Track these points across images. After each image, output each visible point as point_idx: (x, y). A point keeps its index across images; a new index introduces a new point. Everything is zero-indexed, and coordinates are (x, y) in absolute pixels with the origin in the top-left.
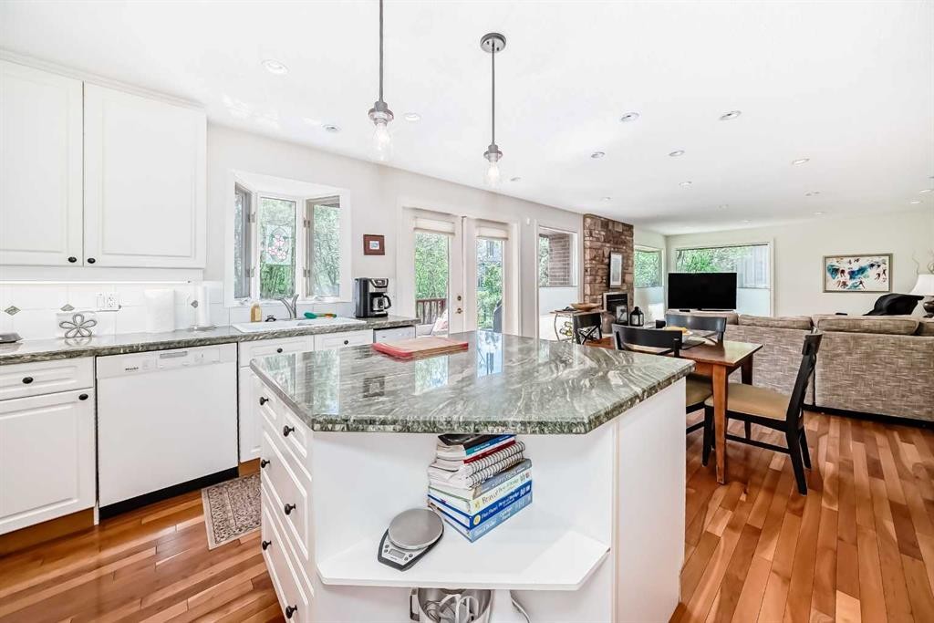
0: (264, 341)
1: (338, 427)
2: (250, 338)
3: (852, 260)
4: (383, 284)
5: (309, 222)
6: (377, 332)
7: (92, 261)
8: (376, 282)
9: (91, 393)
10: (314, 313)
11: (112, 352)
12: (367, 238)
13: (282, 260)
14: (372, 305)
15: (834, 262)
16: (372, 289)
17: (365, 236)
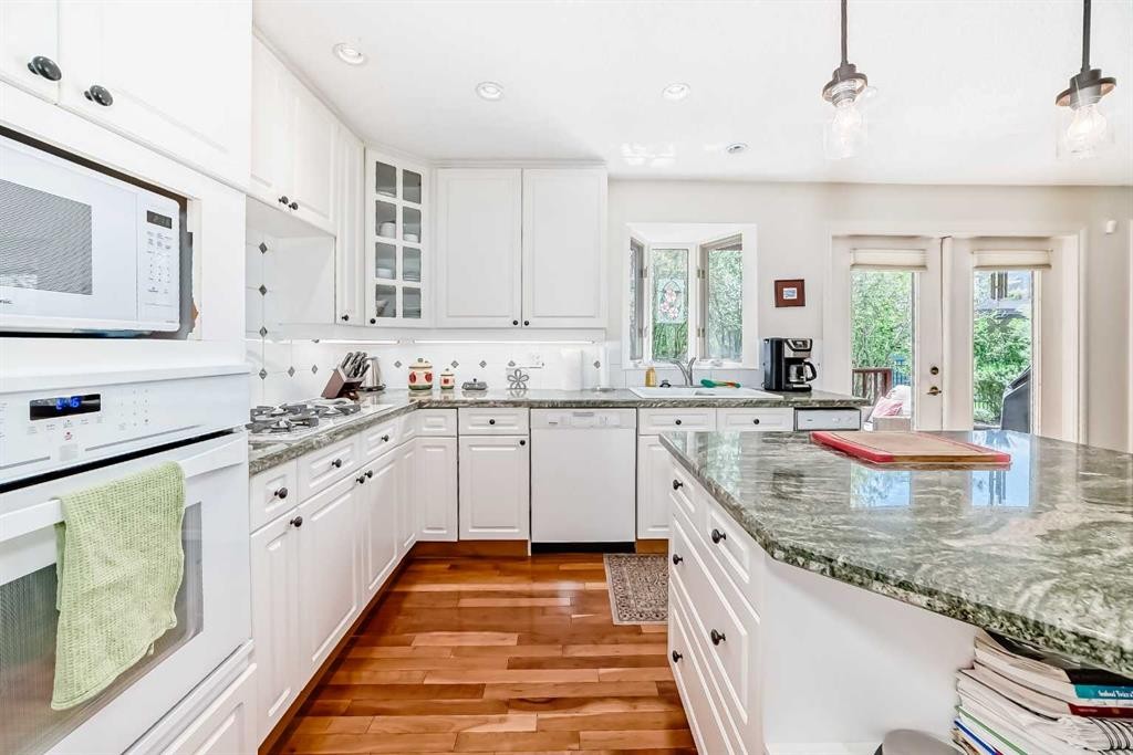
0: (662, 410)
1: (814, 565)
2: (649, 404)
4: (805, 346)
5: (703, 272)
6: (800, 413)
7: (527, 323)
8: (795, 343)
9: (526, 439)
10: (713, 380)
11: (540, 405)
12: (780, 285)
13: (674, 318)
14: (788, 374)
16: (788, 353)
17: (777, 282)
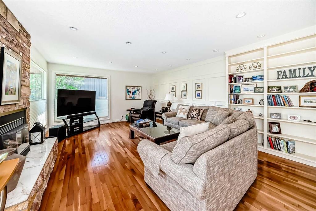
3: (133, 87)
15: (128, 88)
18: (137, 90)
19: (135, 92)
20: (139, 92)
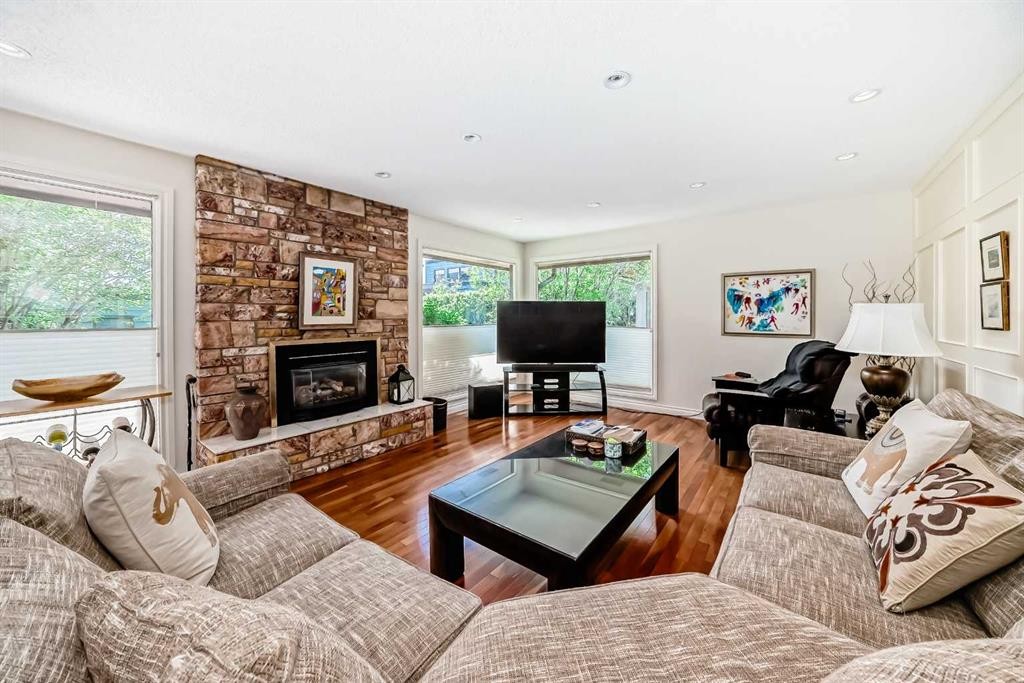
15: (735, 284)
18: (788, 290)
19: (774, 298)
20: (799, 296)
